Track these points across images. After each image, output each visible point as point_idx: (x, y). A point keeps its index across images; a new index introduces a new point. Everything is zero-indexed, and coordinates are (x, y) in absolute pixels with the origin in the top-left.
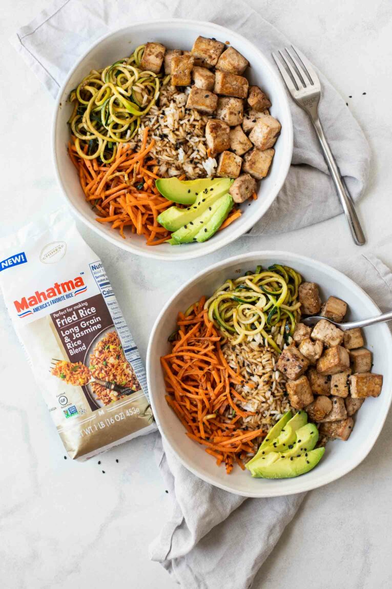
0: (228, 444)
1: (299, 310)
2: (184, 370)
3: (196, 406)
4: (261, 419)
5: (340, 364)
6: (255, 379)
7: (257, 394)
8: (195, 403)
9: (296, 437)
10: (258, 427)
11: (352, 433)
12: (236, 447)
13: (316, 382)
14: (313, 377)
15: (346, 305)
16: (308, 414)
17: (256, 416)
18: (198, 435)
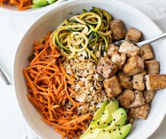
0: (68, 125)
1: (110, 36)
2: (38, 77)
3: (47, 100)
4: (89, 107)
5: (137, 66)
6: (83, 79)
7: (85, 89)
8: (45, 98)
9: (112, 117)
10: (88, 112)
11: (149, 114)
12: (73, 126)
13: (123, 80)
14: (121, 77)
15: (141, 32)
16: (119, 101)
17: (86, 105)
18: (49, 120)
